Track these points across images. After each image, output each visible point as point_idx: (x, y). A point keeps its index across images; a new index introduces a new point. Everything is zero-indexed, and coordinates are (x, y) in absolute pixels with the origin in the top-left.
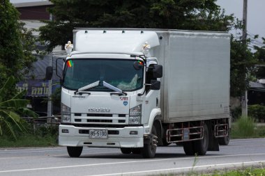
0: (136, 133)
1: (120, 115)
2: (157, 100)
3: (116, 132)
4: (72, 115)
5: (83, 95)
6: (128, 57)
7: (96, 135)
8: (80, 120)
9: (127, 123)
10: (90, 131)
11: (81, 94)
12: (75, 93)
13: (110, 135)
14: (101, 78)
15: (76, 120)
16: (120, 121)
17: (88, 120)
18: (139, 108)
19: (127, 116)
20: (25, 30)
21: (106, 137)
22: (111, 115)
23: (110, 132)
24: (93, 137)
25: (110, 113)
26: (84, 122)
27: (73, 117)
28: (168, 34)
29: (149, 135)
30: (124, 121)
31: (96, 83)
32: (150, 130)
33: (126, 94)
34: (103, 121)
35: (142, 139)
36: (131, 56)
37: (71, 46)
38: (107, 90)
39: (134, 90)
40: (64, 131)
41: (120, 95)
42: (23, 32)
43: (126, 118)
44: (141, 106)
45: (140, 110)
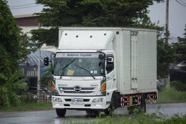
20: (22, 33)
42: (21, 34)
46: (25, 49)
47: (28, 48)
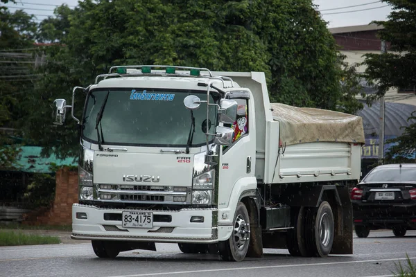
46: (351, 99)
47: (358, 96)
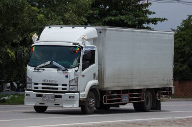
0: (73, 97)
1: (63, 85)
2: (94, 75)
3: (60, 97)
4: (33, 84)
5: (40, 71)
6: (71, 44)
7: (47, 99)
8: (37, 88)
9: (67, 90)
10: (43, 95)
11: (38, 69)
12: (35, 69)
13: (56, 99)
14: (53, 59)
15: (35, 88)
16: (63, 89)
17: (43, 88)
18: (76, 80)
19: (68, 85)
21: (53, 100)
22: (57, 85)
23: (56, 97)
24: (45, 99)
25: (57, 83)
26: (40, 89)
27: (33, 86)
28: (105, 30)
29: (85, 99)
30: (66, 89)
31: (49, 63)
32: (86, 95)
33: (68, 70)
34: (53, 88)
35: (78, 102)
36: (74, 44)
37: (37, 37)
38: (55, 67)
39: (73, 68)
40: (27, 95)
41: (63, 71)
43: (67, 87)
44: (77, 78)
45: (77, 81)
